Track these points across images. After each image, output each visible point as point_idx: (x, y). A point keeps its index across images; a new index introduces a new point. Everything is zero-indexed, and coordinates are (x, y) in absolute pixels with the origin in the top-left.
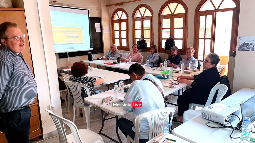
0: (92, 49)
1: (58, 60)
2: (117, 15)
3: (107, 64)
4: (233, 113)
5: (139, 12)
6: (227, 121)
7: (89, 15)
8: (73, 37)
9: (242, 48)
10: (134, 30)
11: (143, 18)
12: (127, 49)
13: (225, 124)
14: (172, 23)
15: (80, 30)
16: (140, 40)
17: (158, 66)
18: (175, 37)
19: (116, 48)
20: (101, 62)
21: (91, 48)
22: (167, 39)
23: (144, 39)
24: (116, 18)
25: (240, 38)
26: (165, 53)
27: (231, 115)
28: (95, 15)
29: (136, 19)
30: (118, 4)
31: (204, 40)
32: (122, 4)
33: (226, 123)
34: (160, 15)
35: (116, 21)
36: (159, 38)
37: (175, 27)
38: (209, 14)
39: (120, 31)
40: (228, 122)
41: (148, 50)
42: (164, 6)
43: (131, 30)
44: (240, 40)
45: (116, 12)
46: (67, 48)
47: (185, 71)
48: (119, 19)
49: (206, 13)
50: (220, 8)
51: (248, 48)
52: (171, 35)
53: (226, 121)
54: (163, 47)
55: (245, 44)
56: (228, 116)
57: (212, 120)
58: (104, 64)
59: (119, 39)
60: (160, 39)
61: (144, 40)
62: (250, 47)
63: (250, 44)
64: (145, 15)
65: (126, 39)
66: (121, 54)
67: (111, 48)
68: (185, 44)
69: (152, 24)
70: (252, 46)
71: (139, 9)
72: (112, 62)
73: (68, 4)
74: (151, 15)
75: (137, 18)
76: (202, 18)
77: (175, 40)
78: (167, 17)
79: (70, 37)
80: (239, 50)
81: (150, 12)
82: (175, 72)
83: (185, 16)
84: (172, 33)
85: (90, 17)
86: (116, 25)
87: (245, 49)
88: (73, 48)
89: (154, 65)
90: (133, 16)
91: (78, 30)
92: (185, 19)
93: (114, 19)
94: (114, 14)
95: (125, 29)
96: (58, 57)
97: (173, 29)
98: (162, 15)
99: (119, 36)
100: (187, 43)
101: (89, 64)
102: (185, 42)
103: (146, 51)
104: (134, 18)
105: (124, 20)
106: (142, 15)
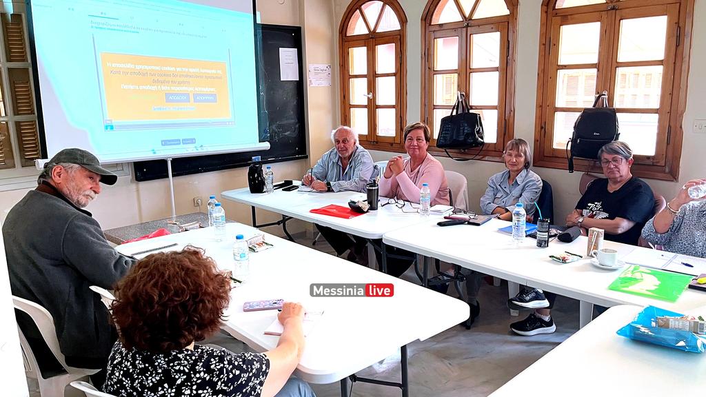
0: (266, 146)
1: (134, 186)
2: (361, 18)
3: (325, 212)
5: (451, 1)
7: (258, 13)
8: (192, 99)
10: (429, 72)
11: (468, 26)
12: (396, 145)
14: (610, 41)
15: (219, 72)
16: (455, 111)
18: (621, 103)
19: (357, 143)
21: (260, 141)
22: (585, 112)
23: (471, 108)
24: (358, 28)
26: (571, 169)
28: (281, 17)
29: (437, 28)
34: (550, 10)
35: (359, 41)
36: (540, 106)
37: (624, 56)
39: (372, 76)
45: (356, 5)
46: (165, 143)
48: (367, 32)
52: (601, 94)
58: (313, 211)
59: (366, 110)
60: (546, 111)
61: (471, 111)
64: (480, 15)
65: (394, 110)
67: (338, 141)
68: (669, 133)
69: (507, 49)
74: (507, 12)
75: (444, 27)
79: (178, 98)
83: (676, 8)
84: (606, 84)
85: (259, 21)
86: (358, 57)
88: (192, 141)
90: (427, 17)
91: (214, 71)
92: (678, 23)
93: (349, 34)
94: (349, 15)
95: (393, 71)
96: (130, 177)
97: (613, 68)
98: (556, 8)
99: (368, 98)
100: (681, 127)
101: (253, 208)
102: (670, 126)
103: (478, 157)
104: (430, 25)
105: (386, 38)
106: (467, 14)
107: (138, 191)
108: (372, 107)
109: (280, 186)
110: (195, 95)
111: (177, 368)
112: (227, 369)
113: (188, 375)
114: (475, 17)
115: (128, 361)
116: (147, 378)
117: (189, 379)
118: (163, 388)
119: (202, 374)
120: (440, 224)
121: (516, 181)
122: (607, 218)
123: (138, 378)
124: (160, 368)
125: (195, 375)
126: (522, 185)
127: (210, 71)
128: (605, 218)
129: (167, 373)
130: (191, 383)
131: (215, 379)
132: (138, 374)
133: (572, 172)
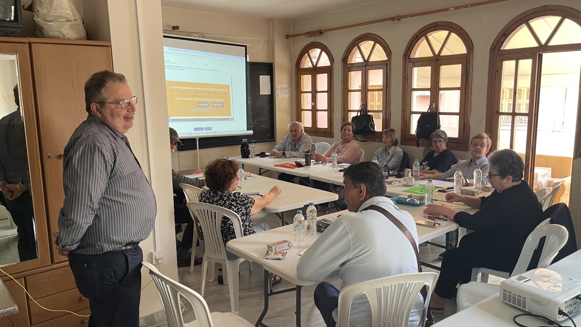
0: (251, 132)
1: (177, 153)
2: (308, 58)
3: (282, 166)
4: (578, 296)
5: (358, 51)
6: (565, 314)
7: (248, 56)
8: (211, 106)
10: (346, 91)
11: (366, 65)
12: (327, 133)
13: (559, 320)
14: (435, 77)
15: (226, 90)
16: (359, 113)
17: (399, 176)
18: (441, 110)
19: (303, 131)
20: (268, 162)
21: (247, 130)
22: (423, 114)
23: (369, 111)
24: (307, 64)
27: (575, 300)
28: (261, 58)
29: (350, 66)
30: (311, 34)
31: (510, 117)
32: (321, 32)
33: (561, 318)
34: (407, 59)
35: (307, 71)
36: (403, 111)
37: (442, 85)
38: (524, 58)
39: (314, 92)
40: (567, 316)
41: (377, 136)
42: (417, 37)
43: (339, 92)
45: (306, 50)
46: (196, 129)
47: (463, 188)
48: (312, 67)
49: (518, 54)
50: (551, 43)
52: (431, 105)
53: (561, 312)
54: (414, 130)
56: (566, 302)
57: (527, 310)
58: (276, 165)
59: (311, 112)
60: (406, 112)
61: (368, 113)
64: (373, 59)
65: (326, 112)
66: (313, 145)
68: (464, 126)
69: (387, 78)
71: (360, 44)
72: (292, 161)
73: (203, 34)
74: (386, 58)
75: (354, 65)
76: (508, 66)
77: (441, 116)
78: (423, 62)
79: (203, 105)
81: (384, 50)
82: (439, 191)
83: (465, 60)
85: (248, 60)
86: (306, 80)
88: (210, 129)
89: (389, 172)
90: (345, 59)
91: (223, 90)
92: (466, 68)
93: (301, 67)
94: (302, 56)
95: (326, 90)
97: (438, 91)
98: (411, 57)
99: (312, 105)
100: (469, 122)
101: (243, 165)
102: (464, 122)
103: (372, 140)
104: (346, 64)
105: (323, 70)
106: (366, 59)
107: (179, 156)
108: (314, 110)
109: (258, 155)
110: (212, 103)
111: (225, 195)
112: (241, 197)
113: (228, 197)
114: (370, 61)
115: (208, 194)
116: (214, 198)
117: (228, 198)
118: (220, 201)
119: (233, 197)
121: (389, 152)
122: (429, 169)
123: (211, 199)
124: (219, 195)
125: (230, 197)
126: (391, 154)
127: (220, 90)
128: (428, 170)
129: (221, 196)
130: (229, 200)
131: (237, 199)
132: (211, 198)
133: (418, 147)
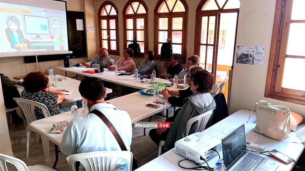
0: (71, 52)
2: (105, 10)
3: (86, 72)
4: (213, 148)
5: (131, 8)
6: (204, 160)
7: (67, 7)
9: (241, 61)
10: (125, 30)
12: (115, 53)
13: (201, 163)
14: (170, 24)
16: (132, 42)
18: (173, 41)
21: (69, 51)
22: (164, 44)
23: (137, 42)
24: (104, 14)
25: (238, 48)
26: (162, 61)
27: (211, 151)
29: (127, 16)
31: (205, 46)
34: (156, 13)
35: (104, 18)
37: (174, 28)
38: (212, 15)
39: (109, 30)
41: (142, 55)
42: (161, 1)
43: (121, 30)
44: (238, 50)
45: (103, 6)
48: (107, 15)
49: (209, 13)
50: (224, 8)
51: (247, 61)
52: (168, 39)
53: (201, 158)
54: (159, 53)
55: (244, 55)
56: (205, 152)
58: (82, 72)
59: (107, 41)
60: (156, 42)
62: (250, 59)
63: (249, 55)
64: (139, 12)
65: (116, 41)
68: (184, 50)
69: (146, 23)
70: (252, 58)
71: (132, 4)
74: (145, 13)
76: (205, 19)
77: (173, 46)
78: (164, 15)
80: (237, 62)
81: (144, 7)
83: (184, 15)
84: (170, 36)
85: (68, 10)
86: (104, 23)
87: (243, 62)
90: (124, 12)
92: (185, 20)
93: (101, 15)
94: (101, 9)
95: (115, 28)
96: (23, 62)
97: (171, 31)
98: (158, 12)
99: (108, 37)
101: (66, 72)
103: (139, 57)
104: (125, 14)
105: (113, 17)
106: (135, 12)
109: (75, 66)
114: (137, 13)
120: (119, 75)
